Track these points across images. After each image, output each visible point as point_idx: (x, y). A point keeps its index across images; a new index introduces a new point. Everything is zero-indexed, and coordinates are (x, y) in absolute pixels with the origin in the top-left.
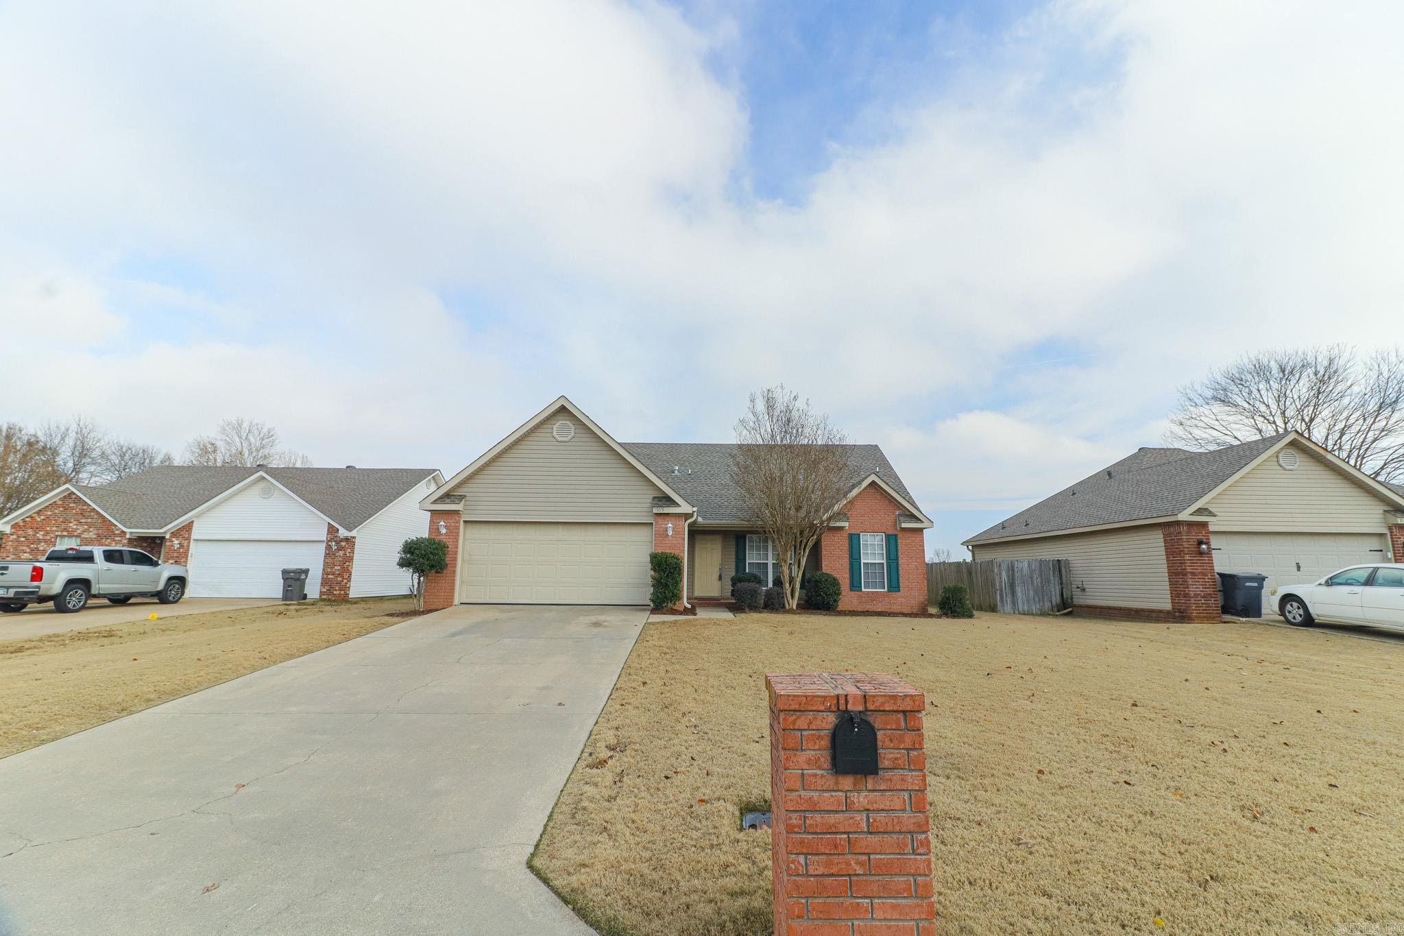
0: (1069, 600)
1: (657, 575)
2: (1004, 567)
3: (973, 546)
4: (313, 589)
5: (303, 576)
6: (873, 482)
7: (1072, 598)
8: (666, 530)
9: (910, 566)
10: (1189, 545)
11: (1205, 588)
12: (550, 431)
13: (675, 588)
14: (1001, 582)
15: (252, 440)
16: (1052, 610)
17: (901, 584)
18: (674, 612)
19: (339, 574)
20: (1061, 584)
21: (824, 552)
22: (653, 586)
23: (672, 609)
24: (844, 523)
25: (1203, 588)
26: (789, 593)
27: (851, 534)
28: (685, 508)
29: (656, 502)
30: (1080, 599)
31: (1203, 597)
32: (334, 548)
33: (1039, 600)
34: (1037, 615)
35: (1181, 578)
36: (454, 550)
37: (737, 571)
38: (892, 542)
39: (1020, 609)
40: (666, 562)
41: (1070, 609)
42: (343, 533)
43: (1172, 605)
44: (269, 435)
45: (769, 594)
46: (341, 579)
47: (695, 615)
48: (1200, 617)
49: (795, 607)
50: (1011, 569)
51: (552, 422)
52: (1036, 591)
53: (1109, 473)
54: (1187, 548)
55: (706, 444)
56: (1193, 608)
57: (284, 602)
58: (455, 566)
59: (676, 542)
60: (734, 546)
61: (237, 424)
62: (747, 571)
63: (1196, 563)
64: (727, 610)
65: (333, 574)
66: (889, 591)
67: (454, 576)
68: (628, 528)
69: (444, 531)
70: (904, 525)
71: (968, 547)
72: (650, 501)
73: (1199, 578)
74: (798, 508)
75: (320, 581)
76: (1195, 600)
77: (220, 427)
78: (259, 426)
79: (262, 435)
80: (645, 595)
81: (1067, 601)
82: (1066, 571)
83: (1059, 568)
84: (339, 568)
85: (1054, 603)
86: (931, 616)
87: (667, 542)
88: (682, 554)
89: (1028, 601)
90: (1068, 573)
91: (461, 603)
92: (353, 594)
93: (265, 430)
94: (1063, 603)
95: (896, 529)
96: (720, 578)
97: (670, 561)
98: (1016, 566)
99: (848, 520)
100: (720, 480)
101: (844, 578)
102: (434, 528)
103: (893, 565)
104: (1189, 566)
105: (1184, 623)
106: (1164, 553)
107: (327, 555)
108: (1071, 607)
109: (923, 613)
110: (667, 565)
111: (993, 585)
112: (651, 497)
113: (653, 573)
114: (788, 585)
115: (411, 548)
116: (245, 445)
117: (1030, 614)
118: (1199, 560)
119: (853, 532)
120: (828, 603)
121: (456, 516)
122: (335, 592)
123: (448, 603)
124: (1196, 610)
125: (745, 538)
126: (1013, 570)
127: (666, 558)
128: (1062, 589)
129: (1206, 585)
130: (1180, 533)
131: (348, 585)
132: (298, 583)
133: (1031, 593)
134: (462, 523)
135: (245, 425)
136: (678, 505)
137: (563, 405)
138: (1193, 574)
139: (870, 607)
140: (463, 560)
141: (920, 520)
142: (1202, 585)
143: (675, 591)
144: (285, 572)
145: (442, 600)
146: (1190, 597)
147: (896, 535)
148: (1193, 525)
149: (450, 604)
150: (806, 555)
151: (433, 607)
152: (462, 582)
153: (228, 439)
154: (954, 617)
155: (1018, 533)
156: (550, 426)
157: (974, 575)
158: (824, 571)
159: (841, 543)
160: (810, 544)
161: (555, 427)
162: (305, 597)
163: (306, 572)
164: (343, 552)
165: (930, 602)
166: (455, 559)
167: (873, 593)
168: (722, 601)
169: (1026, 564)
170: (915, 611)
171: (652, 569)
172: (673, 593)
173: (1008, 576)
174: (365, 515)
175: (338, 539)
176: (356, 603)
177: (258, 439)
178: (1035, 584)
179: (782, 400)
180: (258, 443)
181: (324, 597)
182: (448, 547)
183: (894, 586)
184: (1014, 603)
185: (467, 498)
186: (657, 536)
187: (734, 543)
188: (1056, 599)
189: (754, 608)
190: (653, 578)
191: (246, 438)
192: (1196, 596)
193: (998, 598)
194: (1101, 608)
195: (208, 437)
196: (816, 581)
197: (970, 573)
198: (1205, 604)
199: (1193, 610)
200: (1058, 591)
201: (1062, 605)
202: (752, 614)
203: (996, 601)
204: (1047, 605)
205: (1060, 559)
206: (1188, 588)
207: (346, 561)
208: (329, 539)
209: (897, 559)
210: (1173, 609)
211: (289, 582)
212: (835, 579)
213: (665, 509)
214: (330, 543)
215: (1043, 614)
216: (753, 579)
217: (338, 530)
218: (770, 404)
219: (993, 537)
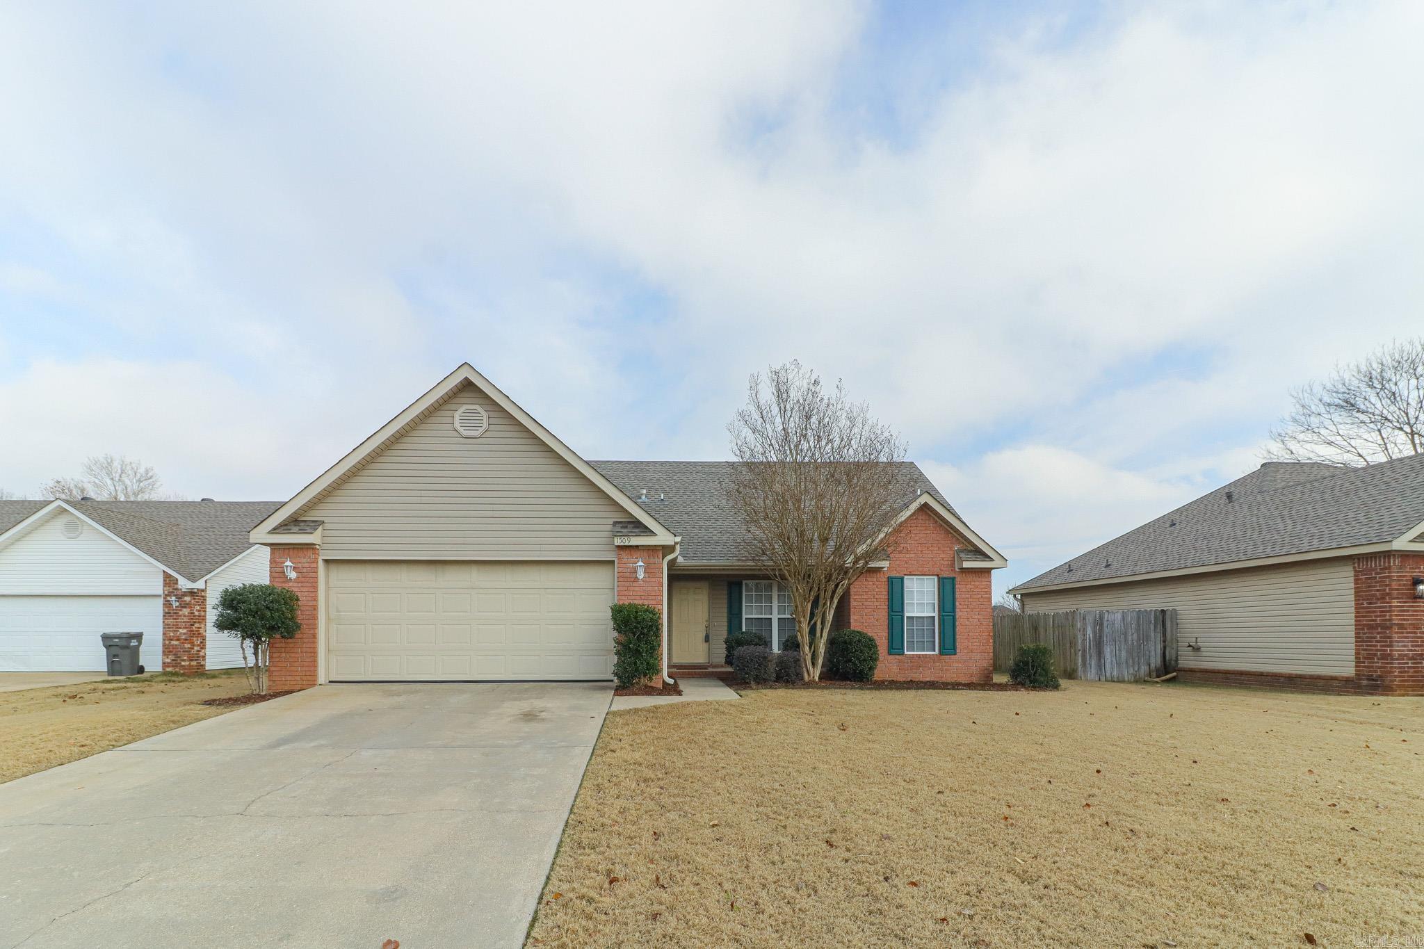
0: (1173, 662)
1: (623, 638)
2: (1090, 619)
3: (1022, 595)
4: (152, 658)
5: (134, 643)
6: (926, 505)
7: (1177, 660)
8: (635, 571)
9: (971, 620)
10: (1400, 585)
11: (1416, 646)
12: (449, 420)
13: (652, 657)
14: (1084, 640)
15: (128, 482)
16: (1150, 675)
17: (958, 645)
18: (650, 691)
19: (186, 640)
20: (1164, 641)
21: (853, 603)
22: (618, 653)
23: (646, 686)
24: (884, 562)
25: (1412, 646)
26: (808, 658)
27: (892, 578)
28: (663, 537)
29: (618, 528)
30: (1188, 661)
31: (1410, 659)
32: (175, 604)
33: (1133, 663)
34: (1129, 682)
35: (1378, 633)
36: (311, 603)
37: (730, 631)
38: (948, 587)
39: (1108, 674)
40: (636, 618)
41: (1175, 674)
42: (184, 584)
43: (1356, 670)
44: (148, 476)
45: (781, 662)
46: (189, 646)
47: (679, 693)
48: (1404, 686)
49: (817, 678)
50: (1099, 623)
51: (453, 407)
52: (1130, 652)
53: (1227, 494)
54: (1397, 589)
55: (683, 462)
56: (1396, 674)
57: (111, 678)
58: (314, 627)
59: (650, 588)
60: (726, 597)
61: (105, 462)
62: (744, 630)
63: (1408, 611)
64: (721, 683)
65: (178, 640)
66: (941, 653)
67: (314, 643)
68: (578, 568)
69: (293, 575)
70: (966, 565)
71: (1015, 596)
72: (609, 527)
73: (1409, 633)
74: (824, 540)
75: (160, 649)
76: (1399, 663)
77: (86, 467)
78: (134, 465)
79: (138, 475)
80: (606, 666)
81: (1170, 663)
82: (1172, 627)
83: (1163, 621)
84: (185, 631)
85: (1153, 666)
86: (1001, 687)
87: (636, 589)
88: (660, 607)
89: (1119, 664)
90: (1175, 626)
91: (330, 682)
92: (209, 666)
93: (142, 470)
94: (1165, 665)
95: (953, 570)
96: (707, 639)
97: (641, 616)
98: (1106, 619)
99: (887, 558)
100: (704, 507)
101: (880, 635)
102: (276, 570)
103: (948, 619)
104: (1396, 615)
105: (1376, 694)
106: (1353, 598)
107: (166, 615)
108: (1175, 671)
109: (985, 684)
110: (638, 623)
111: (1073, 643)
112: (611, 522)
113: (616, 634)
114: (807, 648)
115: (233, 600)
116: (119, 488)
117: (1120, 681)
118: (1412, 606)
119: (893, 574)
120: (861, 672)
121: (311, 552)
122: (183, 663)
123: (309, 681)
124: (1400, 677)
125: (740, 584)
126: (1102, 625)
127: (637, 612)
128: (1165, 647)
129: (1417, 642)
130: (1390, 567)
131: (202, 654)
132: (127, 652)
133: (1124, 654)
134: (321, 564)
135: (116, 464)
136: (652, 533)
137: (466, 378)
138: (1401, 626)
139: (914, 675)
140: (328, 619)
141: (989, 557)
142: (1412, 641)
143: (652, 661)
144: (105, 638)
145: (298, 678)
146: (1392, 659)
147: (953, 579)
148: (1408, 556)
149: (311, 682)
150: (834, 606)
151: (286, 688)
152: (329, 651)
153: (97, 481)
154: (1034, 688)
155: (1097, 577)
156: (449, 413)
157: (1042, 631)
158: (852, 628)
159: (877, 590)
160: (840, 591)
161: (457, 415)
162: (141, 670)
163: (139, 637)
164: (189, 610)
165: (996, 668)
166: (314, 617)
167: (919, 656)
168: (710, 670)
169: (1119, 616)
170: (975, 680)
171: (614, 629)
172: (648, 663)
173: (1094, 632)
174: (217, 560)
175: (179, 593)
176: (214, 677)
177: (135, 481)
178: (1130, 642)
179: (798, 387)
180: (135, 487)
181: (168, 669)
182: (297, 600)
183: (948, 646)
184: (1100, 666)
185: (327, 526)
186: (620, 579)
187: (726, 592)
188: (1156, 661)
189: (762, 681)
190: (618, 642)
191: (119, 480)
192: (1401, 657)
193: (1080, 661)
194: (1227, 672)
195: (72, 479)
196: (845, 642)
197: (1035, 629)
198: (1414, 668)
199: (1396, 677)
200: (1159, 651)
201: (1163, 668)
202: (764, 691)
203: (1076, 664)
204: (1144, 669)
205: (1165, 609)
206: (1391, 646)
207: (195, 622)
208: (166, 593)
209: (954, 611)
210: (1356, 675)
211: (115, 650)
212: (871, 640)
213: (632, 538)
214: (168, 598)
215: (1138, 681)
216: (756, 640)
217: (177, 580)
218: (781, 393)
219: (1056, 582)
